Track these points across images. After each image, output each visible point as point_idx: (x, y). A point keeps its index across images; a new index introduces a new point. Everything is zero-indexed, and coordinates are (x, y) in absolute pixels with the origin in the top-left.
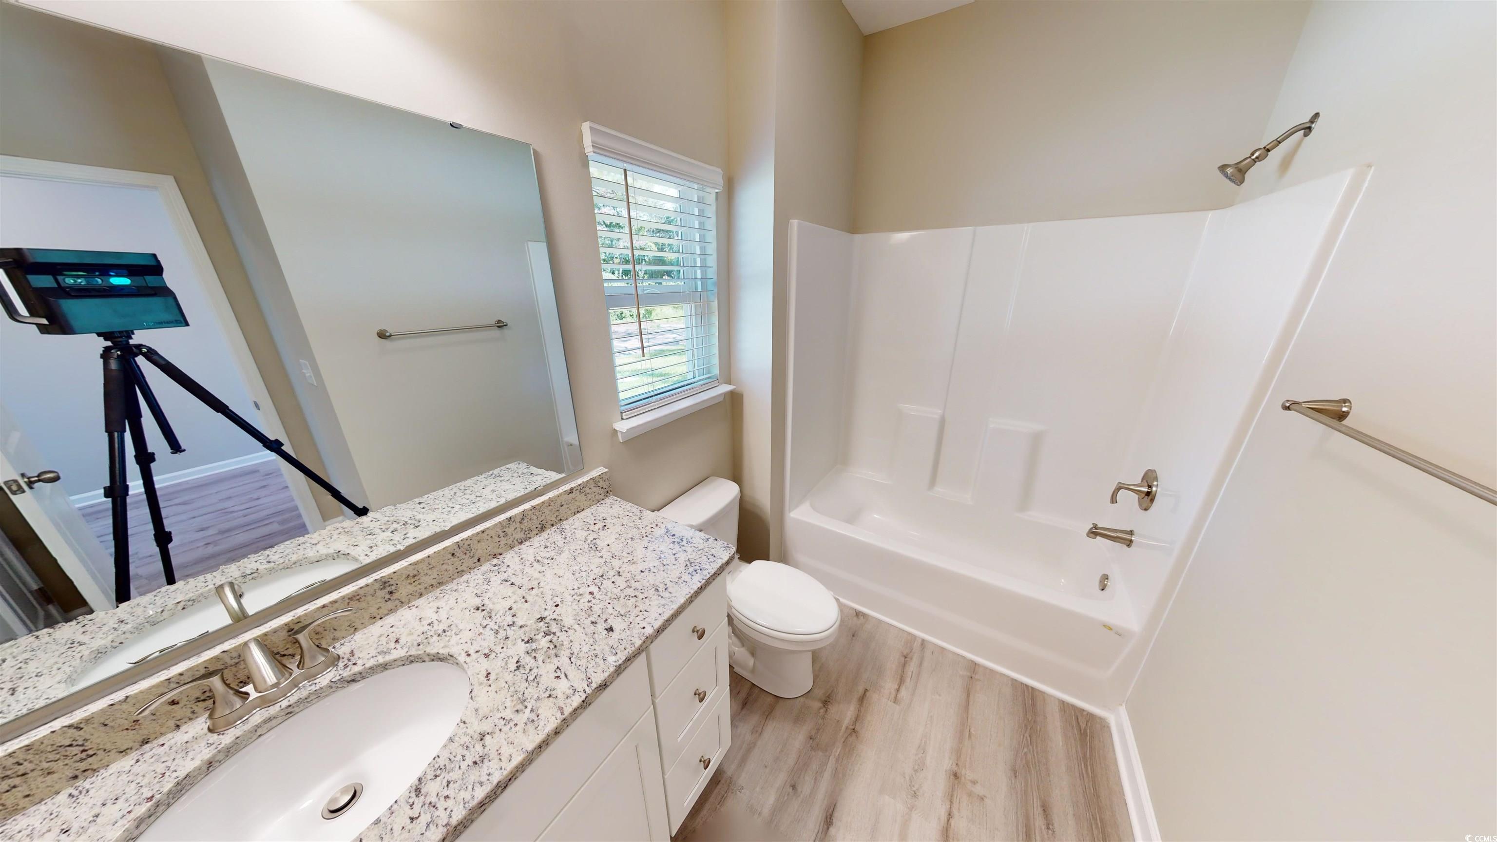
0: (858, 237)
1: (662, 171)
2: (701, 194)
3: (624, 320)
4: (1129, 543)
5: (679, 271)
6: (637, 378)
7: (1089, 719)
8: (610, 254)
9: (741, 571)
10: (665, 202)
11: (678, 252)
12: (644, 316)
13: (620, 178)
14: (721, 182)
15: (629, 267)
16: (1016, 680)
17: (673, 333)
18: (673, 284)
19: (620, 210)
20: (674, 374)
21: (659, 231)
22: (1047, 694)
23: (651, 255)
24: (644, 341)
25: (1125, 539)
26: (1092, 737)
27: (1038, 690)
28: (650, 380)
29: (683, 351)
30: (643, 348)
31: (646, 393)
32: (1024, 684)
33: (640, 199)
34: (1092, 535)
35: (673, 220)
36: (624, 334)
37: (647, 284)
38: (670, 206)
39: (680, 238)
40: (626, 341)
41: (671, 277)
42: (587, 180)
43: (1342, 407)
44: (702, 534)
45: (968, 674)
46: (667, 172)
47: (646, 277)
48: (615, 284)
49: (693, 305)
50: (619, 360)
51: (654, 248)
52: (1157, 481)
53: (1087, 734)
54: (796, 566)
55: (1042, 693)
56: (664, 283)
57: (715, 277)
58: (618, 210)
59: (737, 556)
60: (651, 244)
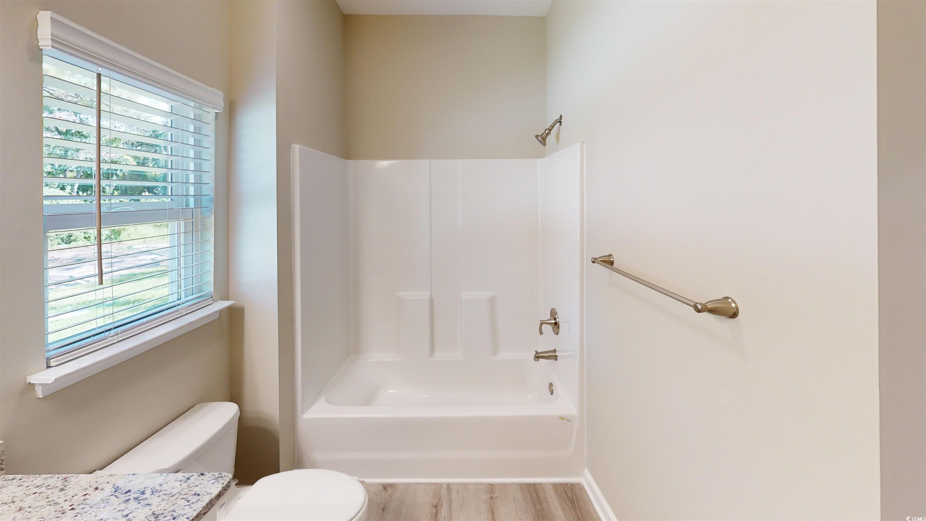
0: (351, 163)
1: (151, 83)
2: (198, 112)
3: (73, 244)
4: (556, 358)
5: (165, 188)
6: (86, 311)
7: (572, 489)
8: (60, 166)
9: (239, 498)
10: (151, 115)
11: (166, 167)
12: (109, 237)
13: (92, 82)
14: (222, 104)
15: (93, 182)
16: (522, 484)
17: (151, 254)
18: (156, 201)
19: (86, 116)
20: (148, 299)
21: (141, 144)
22: (544, 484)
23: (127, 169)
24: (103, 266)
25: (552, 356)
26: (577, 500)
27: (538, 484)
28: (109, 311)
29: (164, 273)
30: (101, 274)
31: (99, 328)
32: (527, 484)
33: (117, 109)
34: (537, 359)
35: (161, 134)
36: (70, 261)
37: (118, 201)
38: (159, 120)
39: (170, 153)
40: (74, 268)
41: (153, 193)
42: (40, 76)
43: (610, 258)
44: (180, 475)
45: (489, 496)
46: (158, 85)
47: (116, 193)
48: (65, 202)
49: (182, 223)
50: (52, 293)
51: (132, 161)
52: (557, 315)
53: (574, 500)
54: (314, 466)
55: (540, 484)
56: (143, 200)
57: (212, 194)
58: (82, 116)
59: (233, 483)
60: (129, 158)
